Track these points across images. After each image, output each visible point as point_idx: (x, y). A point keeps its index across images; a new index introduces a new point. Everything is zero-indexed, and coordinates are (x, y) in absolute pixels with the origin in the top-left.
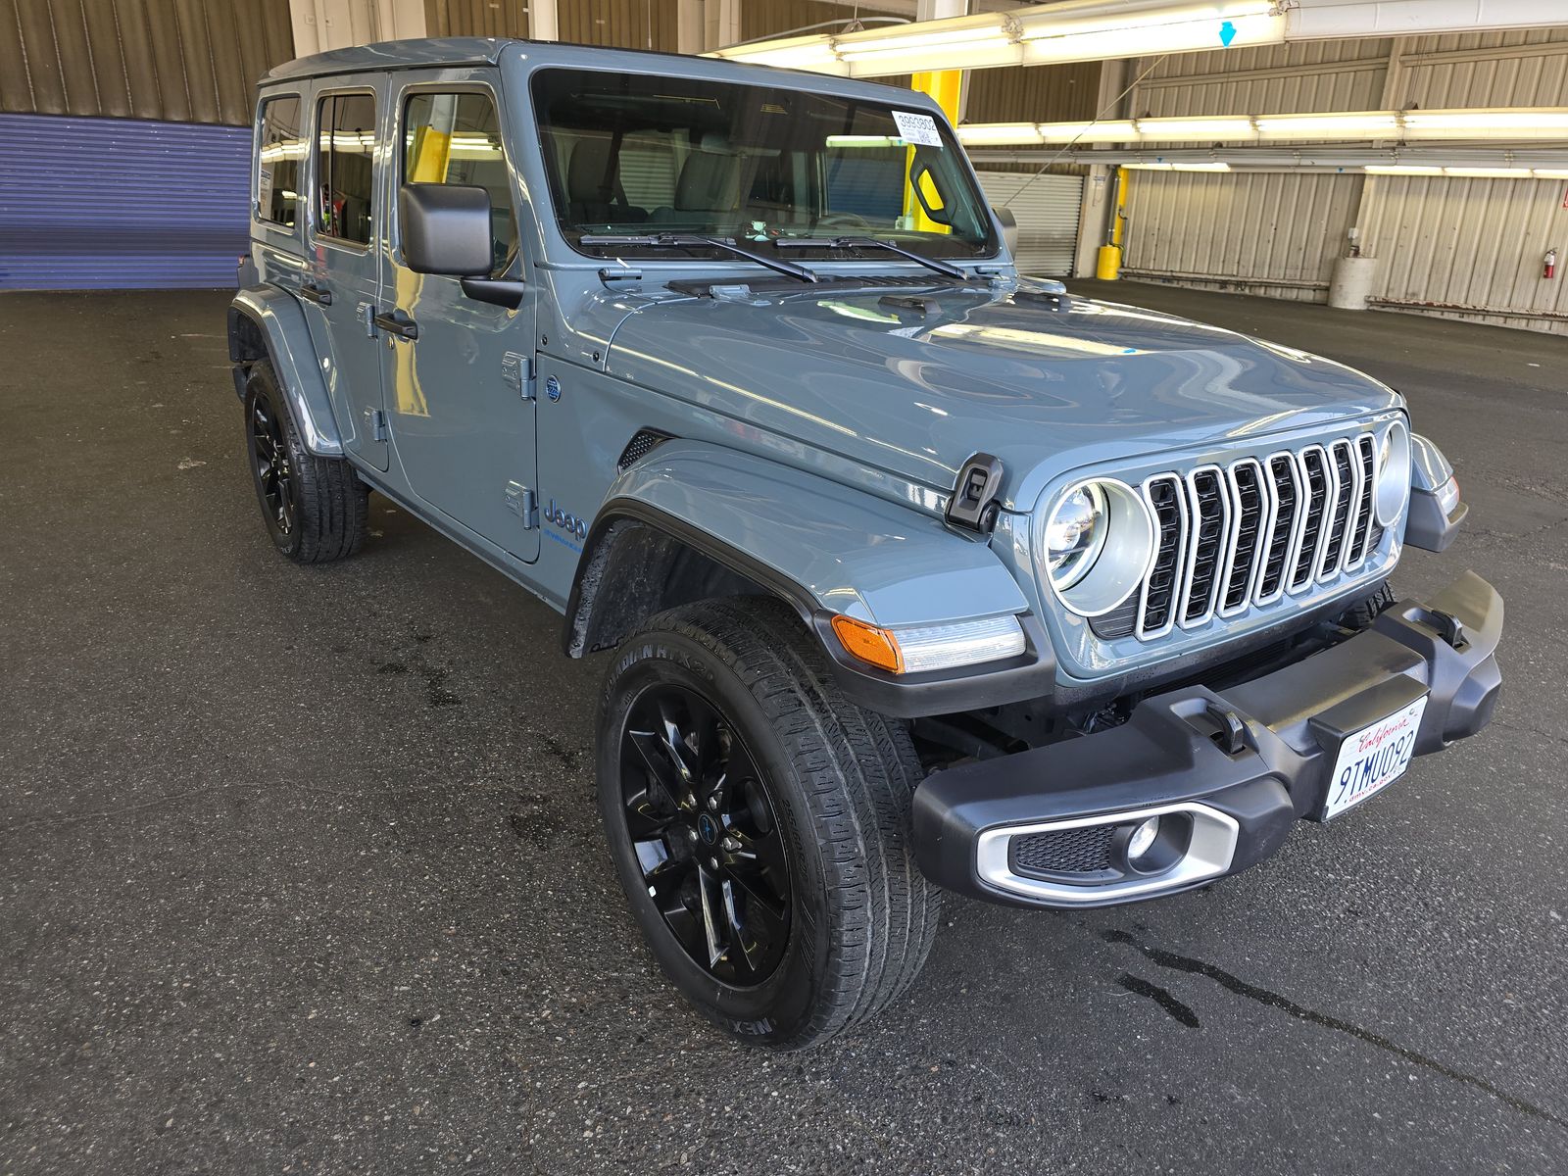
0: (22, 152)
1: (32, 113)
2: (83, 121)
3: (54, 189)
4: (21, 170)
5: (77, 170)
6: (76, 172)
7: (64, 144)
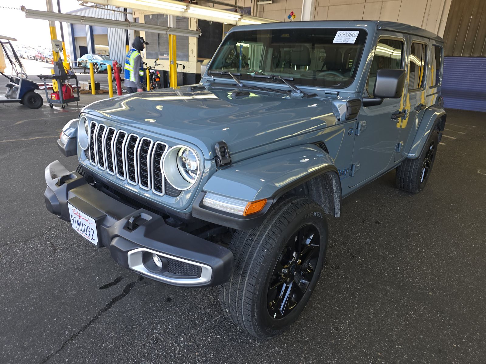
0: (453, 68)
1: (460, 56)
2: (475, 58)
3: (457, 79)
4: (451, 73)
5: (467, 73)
6: (466, 74)
7: (466, 65)
